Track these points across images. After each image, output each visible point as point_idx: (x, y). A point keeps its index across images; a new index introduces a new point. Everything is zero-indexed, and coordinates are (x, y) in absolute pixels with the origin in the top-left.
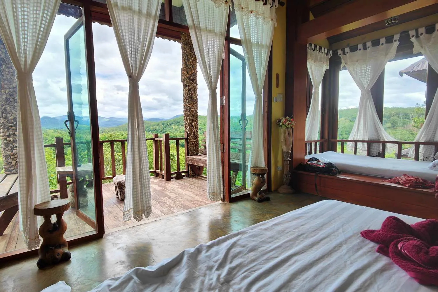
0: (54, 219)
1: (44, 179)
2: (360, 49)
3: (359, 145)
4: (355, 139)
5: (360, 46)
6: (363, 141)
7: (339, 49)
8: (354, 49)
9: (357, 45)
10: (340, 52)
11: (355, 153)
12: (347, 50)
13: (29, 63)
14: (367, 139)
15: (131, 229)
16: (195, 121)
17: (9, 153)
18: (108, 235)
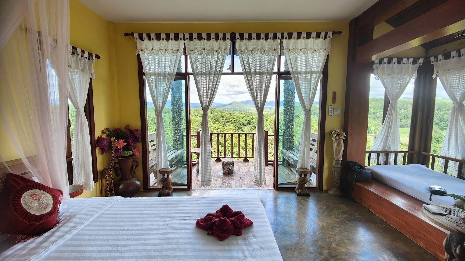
0: (166, 176)
1: (165, 157)
2: (453, 57)
3: (451, 163)
4: (447, 156)
5: (453, 54)
6: (455, 160)
7: (432, 57)
8: (447, 56)
9: (450, 52)
10: (432, 59)
11: (445, 171)
12: (440, 57)
13: (160, 108)
14: (459, 158)
15: (205, 190)
16: (291, 122)
17: (175, 138)
18: (193, 190)
